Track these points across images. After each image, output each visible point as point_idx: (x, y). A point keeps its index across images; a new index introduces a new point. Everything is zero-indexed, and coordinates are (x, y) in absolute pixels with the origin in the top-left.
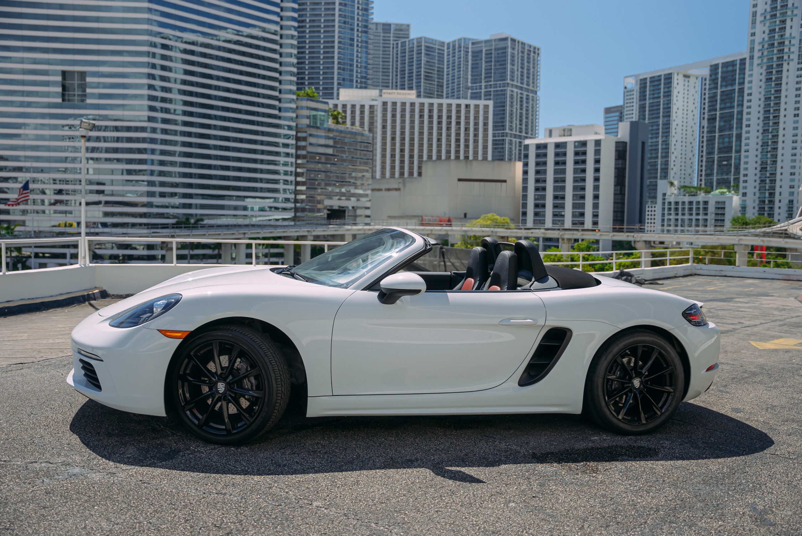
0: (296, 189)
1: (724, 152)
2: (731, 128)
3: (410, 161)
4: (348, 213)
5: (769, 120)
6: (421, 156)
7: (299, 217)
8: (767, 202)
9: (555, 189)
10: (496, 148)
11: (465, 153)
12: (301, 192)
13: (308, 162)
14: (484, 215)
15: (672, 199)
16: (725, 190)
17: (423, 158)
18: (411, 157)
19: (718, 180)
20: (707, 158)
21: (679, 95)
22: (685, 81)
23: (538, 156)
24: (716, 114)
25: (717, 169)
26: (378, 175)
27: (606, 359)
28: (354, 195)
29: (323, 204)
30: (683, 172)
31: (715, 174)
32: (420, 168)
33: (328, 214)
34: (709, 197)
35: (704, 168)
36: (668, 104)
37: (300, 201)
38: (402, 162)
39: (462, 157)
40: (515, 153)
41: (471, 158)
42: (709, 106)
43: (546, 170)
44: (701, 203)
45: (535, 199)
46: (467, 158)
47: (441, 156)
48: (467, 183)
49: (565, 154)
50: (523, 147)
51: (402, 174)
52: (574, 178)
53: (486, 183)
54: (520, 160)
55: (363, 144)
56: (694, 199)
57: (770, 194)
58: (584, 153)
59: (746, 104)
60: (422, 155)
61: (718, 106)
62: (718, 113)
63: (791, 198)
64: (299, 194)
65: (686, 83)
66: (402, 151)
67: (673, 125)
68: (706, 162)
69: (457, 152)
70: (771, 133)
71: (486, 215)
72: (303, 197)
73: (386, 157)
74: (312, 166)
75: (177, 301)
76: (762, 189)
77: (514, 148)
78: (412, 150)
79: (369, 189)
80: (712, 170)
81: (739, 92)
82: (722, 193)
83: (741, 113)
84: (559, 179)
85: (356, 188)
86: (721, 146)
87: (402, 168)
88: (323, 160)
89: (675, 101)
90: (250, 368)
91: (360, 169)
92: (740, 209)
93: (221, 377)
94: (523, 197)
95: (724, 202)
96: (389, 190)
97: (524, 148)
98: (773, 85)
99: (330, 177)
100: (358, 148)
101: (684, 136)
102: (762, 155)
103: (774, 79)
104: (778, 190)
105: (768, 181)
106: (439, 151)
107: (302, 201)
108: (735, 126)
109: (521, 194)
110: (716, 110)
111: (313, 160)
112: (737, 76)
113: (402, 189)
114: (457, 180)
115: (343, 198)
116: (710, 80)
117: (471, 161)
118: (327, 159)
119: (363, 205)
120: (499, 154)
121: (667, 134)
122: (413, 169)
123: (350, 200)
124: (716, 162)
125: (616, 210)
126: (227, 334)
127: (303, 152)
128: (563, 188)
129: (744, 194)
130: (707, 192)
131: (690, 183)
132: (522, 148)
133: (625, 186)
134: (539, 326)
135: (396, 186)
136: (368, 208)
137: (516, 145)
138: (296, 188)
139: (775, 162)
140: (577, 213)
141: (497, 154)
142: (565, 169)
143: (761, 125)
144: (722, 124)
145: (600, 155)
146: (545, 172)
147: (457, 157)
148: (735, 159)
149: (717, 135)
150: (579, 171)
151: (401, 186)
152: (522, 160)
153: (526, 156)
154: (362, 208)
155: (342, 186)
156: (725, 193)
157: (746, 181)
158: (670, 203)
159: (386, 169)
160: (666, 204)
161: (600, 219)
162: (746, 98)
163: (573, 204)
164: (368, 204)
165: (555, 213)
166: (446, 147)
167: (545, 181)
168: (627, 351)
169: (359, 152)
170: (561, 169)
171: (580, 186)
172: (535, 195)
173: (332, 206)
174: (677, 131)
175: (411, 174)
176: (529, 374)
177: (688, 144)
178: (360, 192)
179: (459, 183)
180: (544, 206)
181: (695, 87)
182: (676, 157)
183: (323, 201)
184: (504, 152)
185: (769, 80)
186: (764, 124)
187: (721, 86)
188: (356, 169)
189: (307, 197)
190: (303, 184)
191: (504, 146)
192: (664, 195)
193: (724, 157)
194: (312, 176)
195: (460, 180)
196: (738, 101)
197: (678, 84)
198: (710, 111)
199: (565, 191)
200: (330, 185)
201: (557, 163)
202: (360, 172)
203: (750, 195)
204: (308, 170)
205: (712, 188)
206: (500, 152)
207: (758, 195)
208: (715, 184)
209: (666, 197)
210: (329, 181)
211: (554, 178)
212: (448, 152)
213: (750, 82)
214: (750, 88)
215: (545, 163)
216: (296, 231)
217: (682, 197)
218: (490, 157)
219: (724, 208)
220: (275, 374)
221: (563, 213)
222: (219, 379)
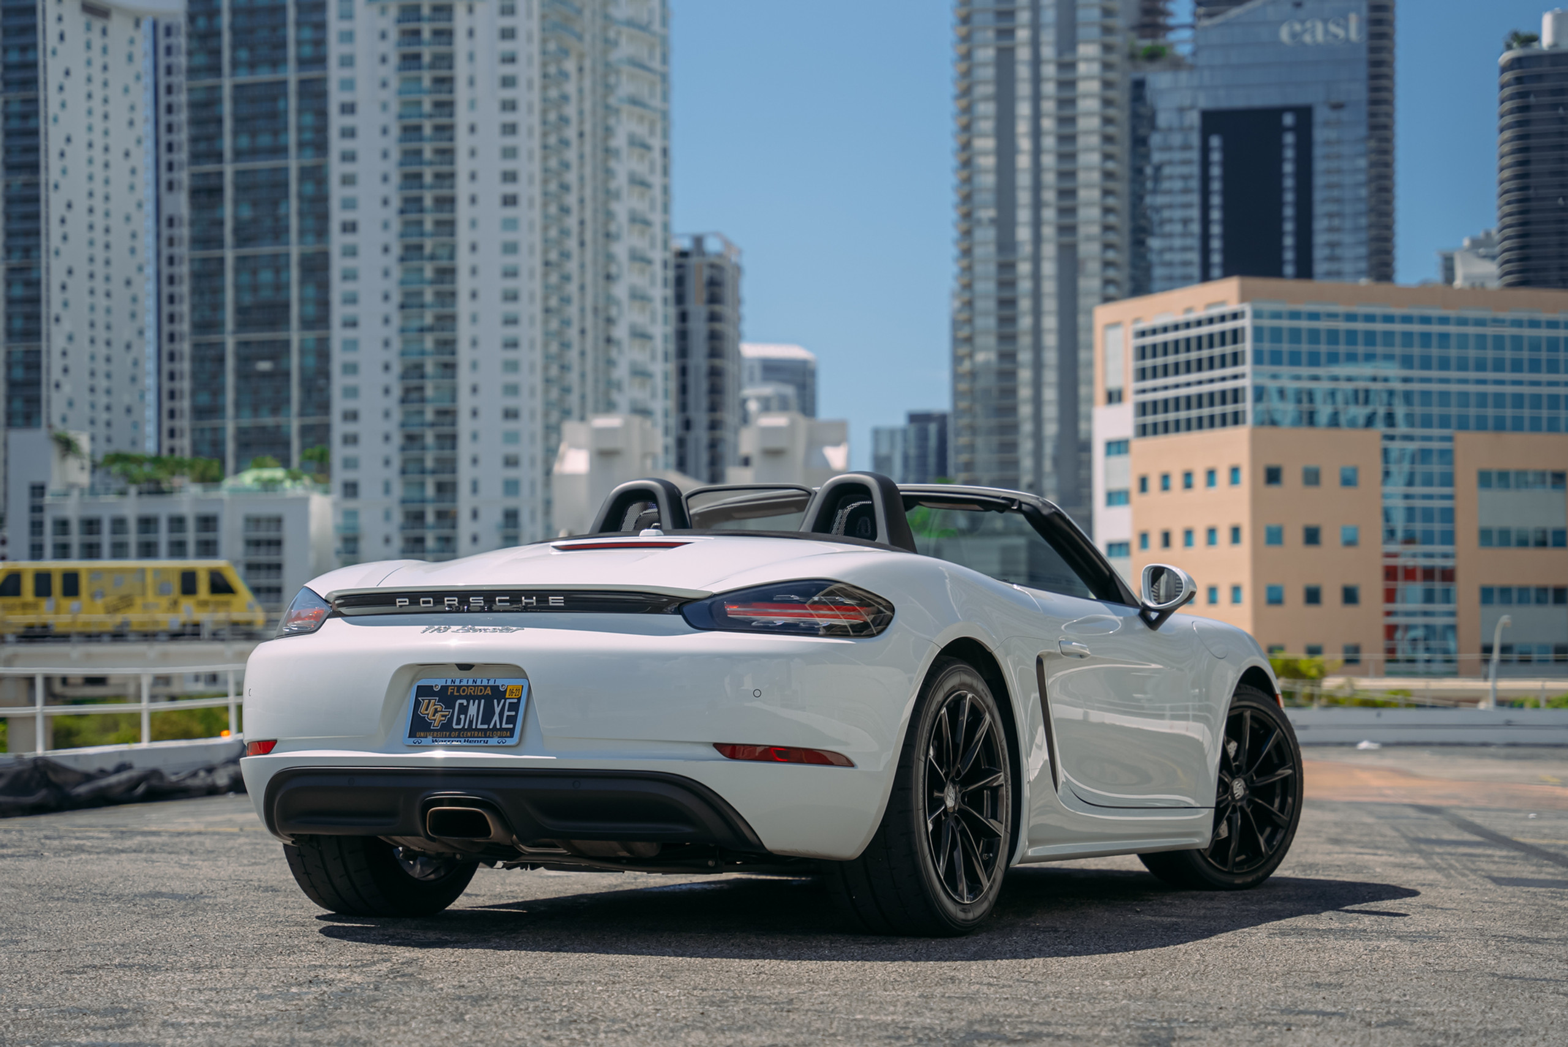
1: (260, 325)
2: (279, 233)
5: (421, 210)
8: (430, 518)
15: (72, 510)
16: (279, 473)
19: (241, 432)
20: (196, 346)
21: (68, 83)
22: (88, 28)
24: (220, 174)
25: (238, 391)
30: (102, 400)
31: (230, 410)
34: (220, 501)
35: (185, 385)
36: (25, 117)
42: (194, 140)
44: (191, 525)
56: (161, 508)
57: (440, 487)
59: (337, 144)
61: (227, 143)
62: (229, 170)
63: (511, 503)
65: (97, 41)
67: (54, 206)
68: (194, 359)
70: (433, 257)
76: (411, 469)
80: (218, 391)
81: (302, 95)
82: (269, 485)
83: (316, 176)
86: (248, 299)
89: (53, 108)
92: (338, 544)
95: (278, 521)
98: (427, 82)
101: (100, 254)
102: (406, 342)
103: (426, 59)
104: (465, 474)
105: (430, 439)
108: (294, 223)
110: (219, 157)
112: (291, 32)
116: (190, 36)
121: (30, 241)
124: (230, 363)
129: (351, 489)
130: (210, 479)
131: (134, 443)
139: (449, 368)
143: (396, 225)
144: (246, 213)
148: (303, 352)
149: (229, 255)
156: (281, 482)
157: (351, 440)
158: (62, 525)
160: (48, 528)
162: (336, 121)
174: (68, 228)
177: (117, 286)
181: (130, 58)
182: (70, 338)
185: (411, 61)
186: (406, 224)
187: (235, 65)
192: (38, 490)
193: (262, 343)
196: (300, 129)
197: (62, 37)
198: (196, 158)
203: (370, 490)
205: (223, 462)
207: (398, 490)
208: (230, 447)
209: (48, 499)
213: (347, 61)
214: (348, 85)
217: (112, 499)
219: (278, 543)
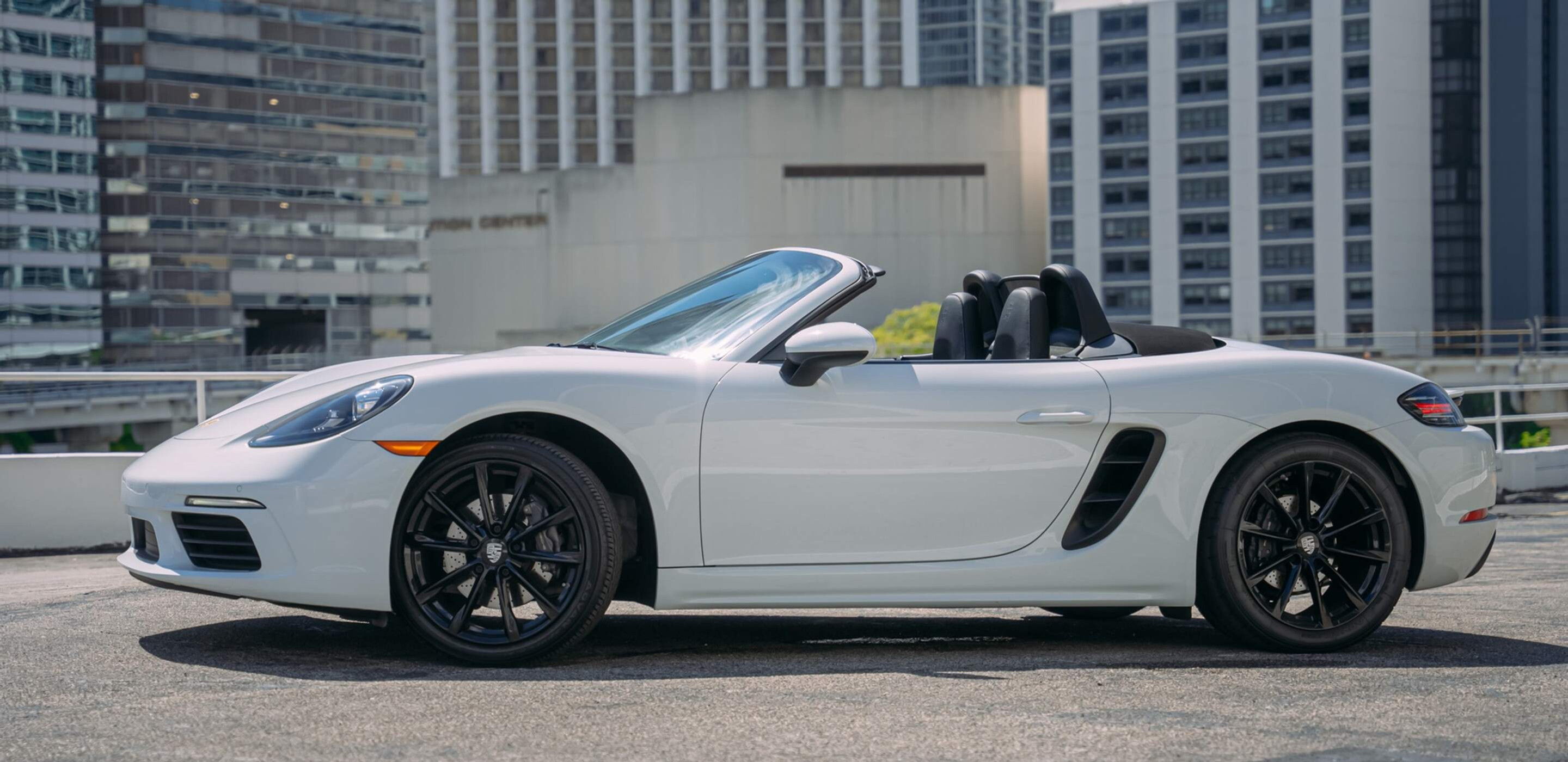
0: (104, 232)
3: (579, 99)
4: (336, 322)
6: (623, 80)
7: (122, 346)
9: (1187, 192)
10: (933, 35)
11: (806, 60)
12: (126, 242)
13: (152, 111)
14: (897, 313)
17: (632, 85)
18: (585, 81)
23: (1109, 59)
26: (448, 162)
27: (1238, 492)
28: (353, 248)
29: (227, 287)
32: (622, 127)
33: (250, 333)
37: (126, 280)
38: (547, 104)
39: (795, 78)
40: (1016, 50)
41: (833, 78)
43: (1145, 115)
45: (1107, 239)
46: (815, 78)
47: (708, 75)
48: (824, 183)
49: (1220, 48)
50: (1046, 23)
51: (548, 155)
52: (1263, 142)
53: (903, 182)
54: (1035, 80)
55: (387, 35)
58: (1302, 40)
60: (632, 74)
64: (120, 250)
66: (544, 57)
69: (776, 55)
71: (905, 312)
72: (141, 262)
73: (477, 87)
74: (172, 131)
75: (406, 389)
77: (1008, 31)
78: (585, 55)
79: (415, 222)
84: (1201, 153)
85: (365, 218)
87: (547, 129)
88: (219, 105)
90: (549, 512)
91: (380, 140)
93: (494, 532)
94: (1054, 233)
96: (497, 222)
97: (1052, 30)
99: (250, 174)
100: (369, 52)
106: (700, 56)
107: (134, 279)
109: (1048, 219)
111: (171, 107)
113: (553, 218)
114: (780, 172)
115: (305, 262)
117: (834, 90)
118: (233, 100)
119: (399, 291)
120: (949, 58)
122: (595, 135)
123: (330, 267)
125: (1444, 267)
126: (505, 448)
127: (134, 74)
128: (1220, 189)
132: (1045, 31)
133: (1478, 168)
134: (1099, 424)
135: (527, 207)
136: (411, 300)
137: (1016, 16)
138: (104, 224)
140: (1282, 289)
141: (937, 58)
142: (1225, 109)
145: (1366, 44)
146: (1141, 125)
147: (777, 79)
150: (1283, 115)
151: (548, 204)
152: (1047, 81)
153: (1062, 63)
154: (388, 300)
155: (301, 212)
159: (478, 134)
161: (1379, 309)
163: (1264, 250)
164: (418, 285)
165: (1190, 293)
166: (729, 38)
167: (1142, 163)
168: (1283, 476)
169: (369, 67)
170: (1207, 110)
171: (1290, 175)
172: (1104, 222)
173: (261, 297)
175: (586, 153)
176: (1082, 525)
178: (377, 232)
179: (790, 182)
180: (1142, 265)
183: (227, 275)
184: (968, 48)
188: (361, 138)
189: (154, 261)
190: (136, 206)
191: (968, 24)
194: (175, 171)
195: (792, 172)
199: (1226, 201)
200: (250, 209)
201: (1188, 87)
202: (379, 152)
204: (152, 149)
206: (952, 49)
210: (250, 190)
211: (1182, 148)
212: (739, 57)
215: (1140, 90)
216: (122, 405)
218: (911, 76)
220: (603, 517)
221: (1224, 292)
222: (490, 537)
